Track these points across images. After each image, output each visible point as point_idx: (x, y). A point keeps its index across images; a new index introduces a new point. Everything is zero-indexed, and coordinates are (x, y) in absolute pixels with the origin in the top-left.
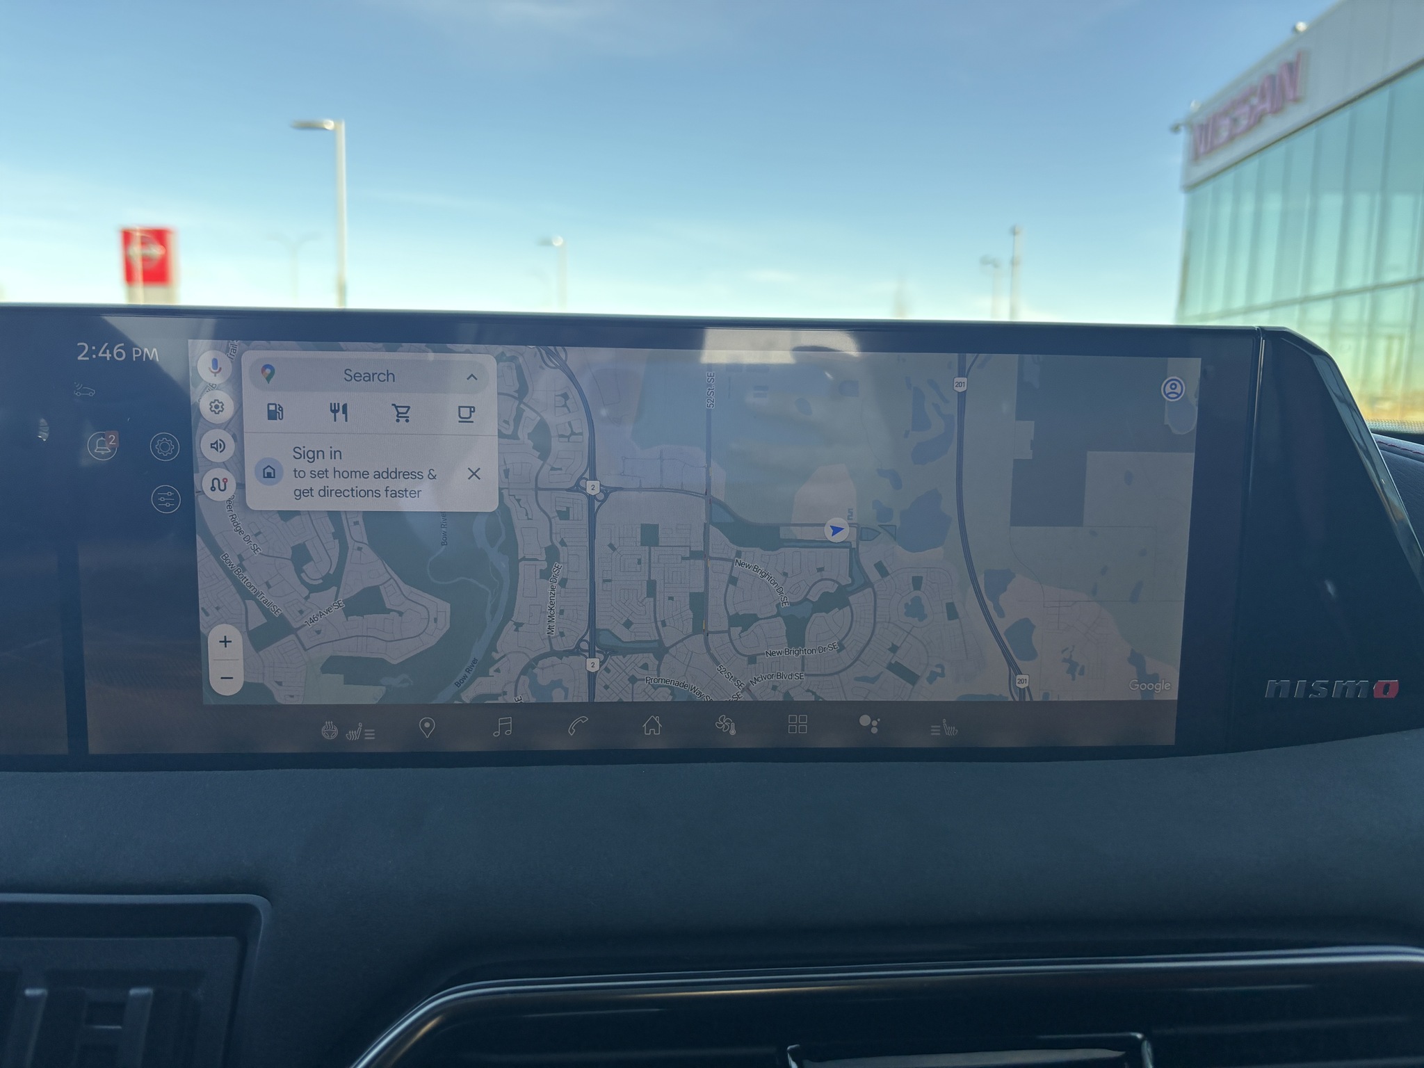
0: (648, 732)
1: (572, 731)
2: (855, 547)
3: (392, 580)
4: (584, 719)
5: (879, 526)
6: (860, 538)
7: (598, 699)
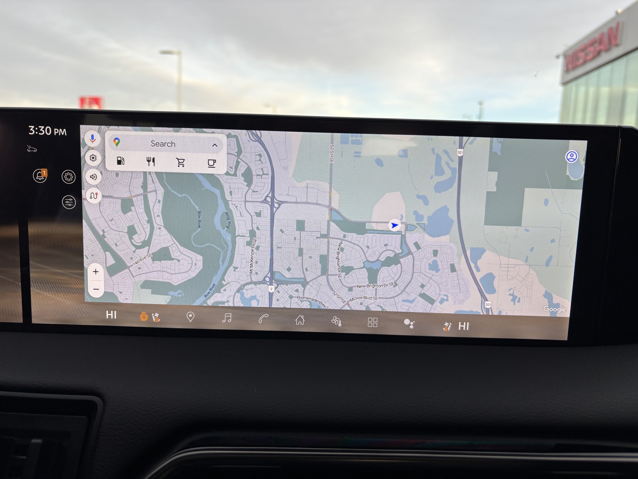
0: (298, 323)
1: (260, 321)
2: (404, 234)
3: (175, 244)
4: (266, 316)
5: (417, 224)
6: (407, 229)
7: (273, 306)
